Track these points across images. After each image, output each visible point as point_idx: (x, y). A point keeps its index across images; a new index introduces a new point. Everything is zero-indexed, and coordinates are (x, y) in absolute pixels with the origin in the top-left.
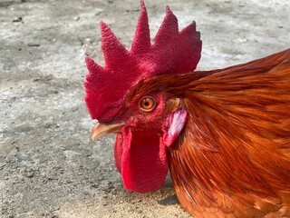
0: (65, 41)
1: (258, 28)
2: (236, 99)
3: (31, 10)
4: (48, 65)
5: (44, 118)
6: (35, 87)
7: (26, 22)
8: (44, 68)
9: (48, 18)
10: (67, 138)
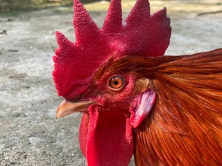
0: (40, 48)
1: (204, 43)
2: (207, 82)
3: (15, 26)
4: (23, 66)
5: (14, 108)
6: (9, 83)
7: (9, 35)
8: (19, 68)
9: (28, 32)
10: (34, 126)
